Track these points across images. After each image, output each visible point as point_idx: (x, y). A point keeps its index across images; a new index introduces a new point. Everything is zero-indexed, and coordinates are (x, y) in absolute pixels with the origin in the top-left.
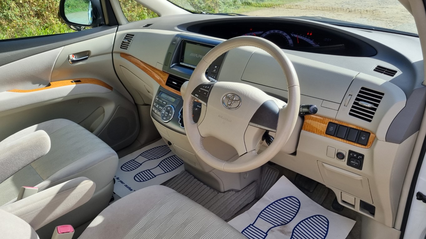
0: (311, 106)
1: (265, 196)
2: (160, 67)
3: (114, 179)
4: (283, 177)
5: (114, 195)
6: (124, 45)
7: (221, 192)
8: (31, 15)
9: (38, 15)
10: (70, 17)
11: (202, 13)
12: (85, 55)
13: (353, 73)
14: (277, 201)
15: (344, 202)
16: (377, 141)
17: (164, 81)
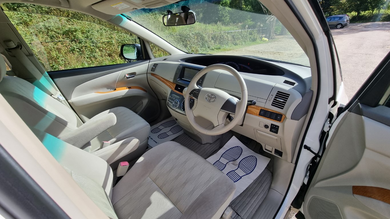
0: (253, 101)
1: (224, 146)
2: (172, 80)
3: (148, 138)
4: (234, 137)
5: (148, 146)
6: (153, 70)
7: (202, 144)
8: (106, 55)
9: (110, 55)
10: (126, 55)
11: (192, 53)
12: (133, 74)
13: (273, 84)
14: (230, 149)
15: (266, 149)
16: (286, 119)
17: (174, 88)
